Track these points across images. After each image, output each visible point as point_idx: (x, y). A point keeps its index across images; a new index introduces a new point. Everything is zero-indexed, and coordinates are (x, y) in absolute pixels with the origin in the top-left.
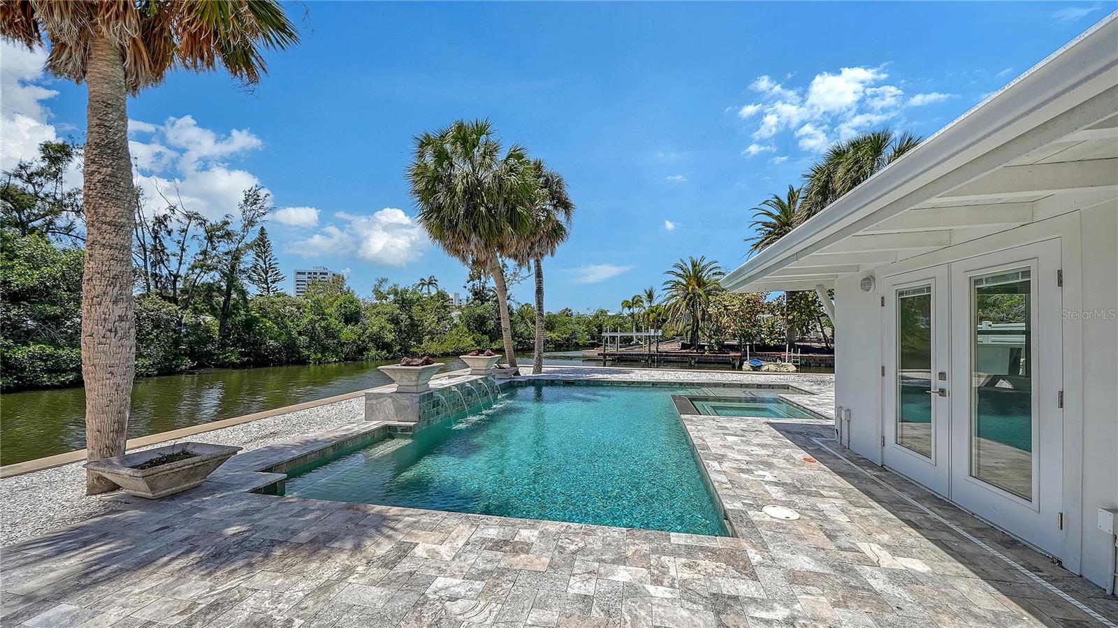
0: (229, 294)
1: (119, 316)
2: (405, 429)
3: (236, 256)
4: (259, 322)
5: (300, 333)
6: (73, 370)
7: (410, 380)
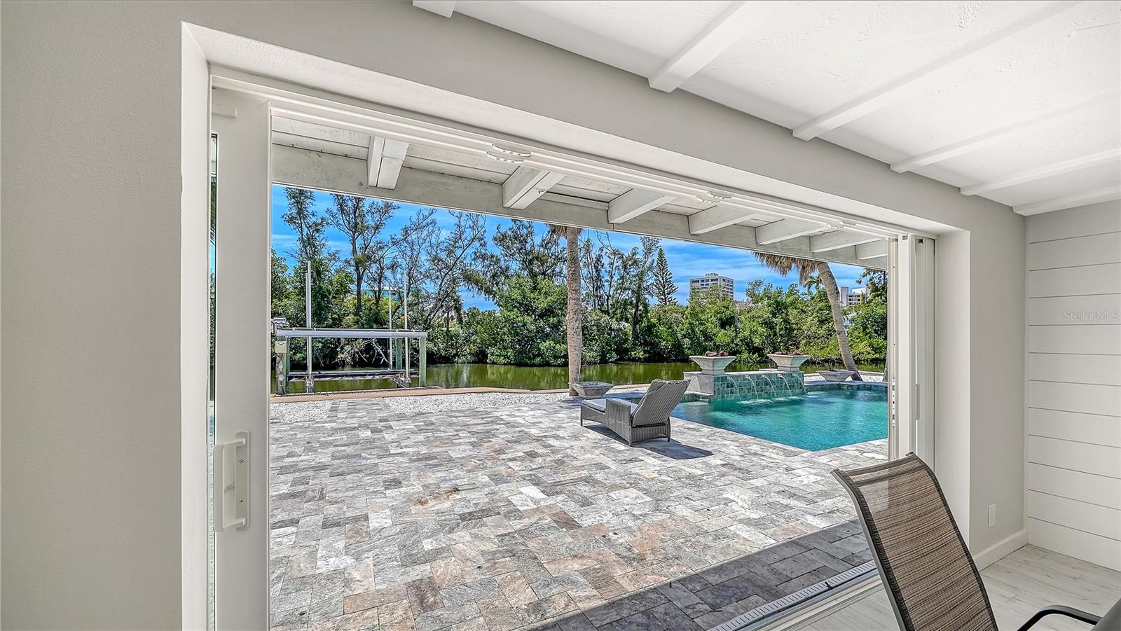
0: (637, 306)
2: (704, 397)
3: (641, 277)
4: (656, 327)
5: (684, 337)
6: (562, 357)
7: (709, 366)
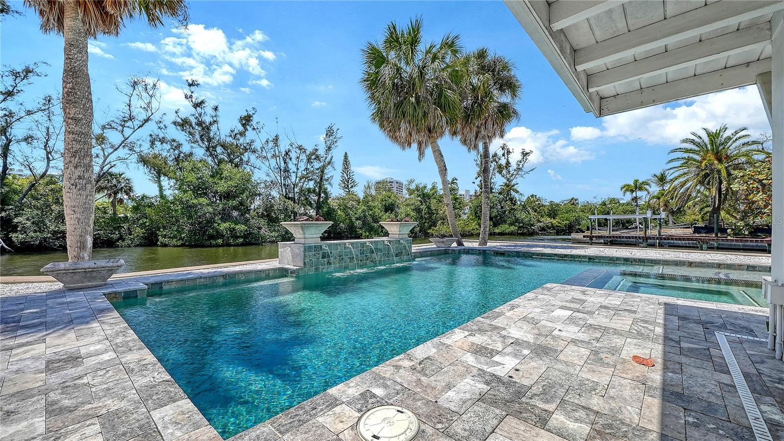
0: (320, 195)
1: (78, 176)
2: (293, 271)
5: (357, 219)
7: (300, 233)
